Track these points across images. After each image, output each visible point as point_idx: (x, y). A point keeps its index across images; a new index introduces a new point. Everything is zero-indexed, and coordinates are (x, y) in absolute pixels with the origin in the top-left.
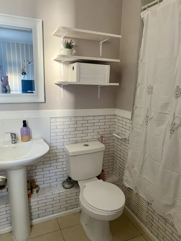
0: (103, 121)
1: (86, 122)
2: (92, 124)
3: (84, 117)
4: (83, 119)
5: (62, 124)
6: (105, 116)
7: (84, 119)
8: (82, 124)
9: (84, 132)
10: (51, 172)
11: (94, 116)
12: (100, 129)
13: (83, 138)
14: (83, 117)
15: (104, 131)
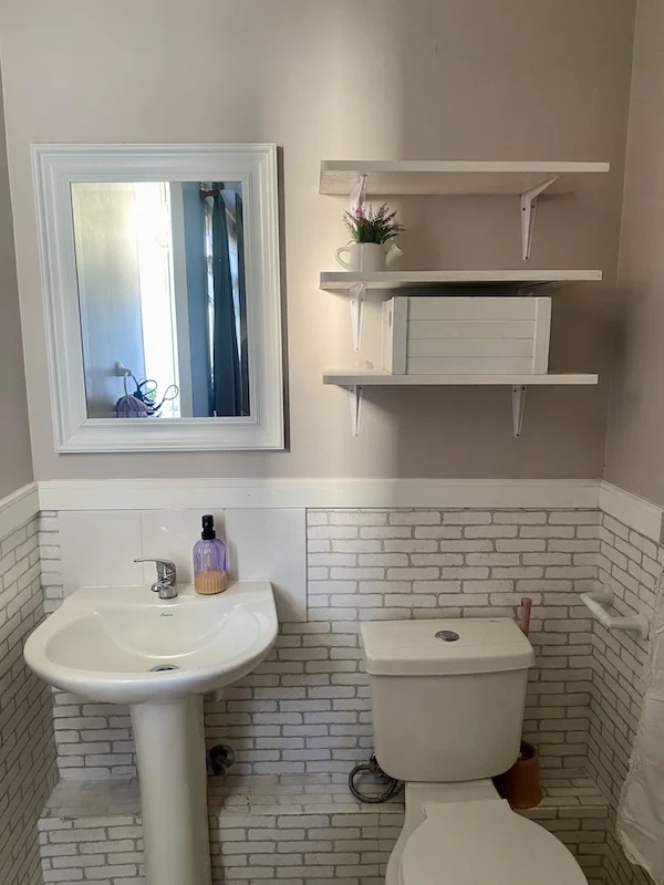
0: (539, 532)
1: (456, 532)
2: (487, 546)
3: (448, 510)
4: (442, 519)
5: (354, 535)
6: (548, 512)
7: (448, 518)
8: (439, 540)
9: (447, 573)
10: (309, 718)
11: (493, 511)
12: (522, 566)
13: (443, 600)
14: (442, 511)
15: (544, 578)
